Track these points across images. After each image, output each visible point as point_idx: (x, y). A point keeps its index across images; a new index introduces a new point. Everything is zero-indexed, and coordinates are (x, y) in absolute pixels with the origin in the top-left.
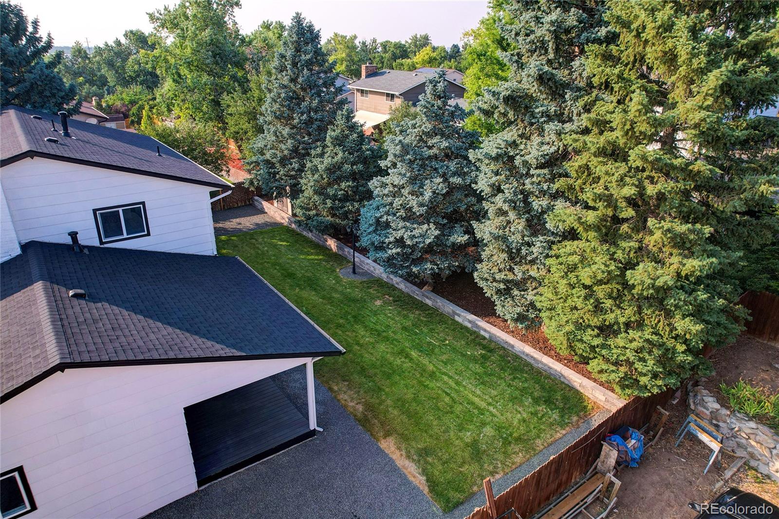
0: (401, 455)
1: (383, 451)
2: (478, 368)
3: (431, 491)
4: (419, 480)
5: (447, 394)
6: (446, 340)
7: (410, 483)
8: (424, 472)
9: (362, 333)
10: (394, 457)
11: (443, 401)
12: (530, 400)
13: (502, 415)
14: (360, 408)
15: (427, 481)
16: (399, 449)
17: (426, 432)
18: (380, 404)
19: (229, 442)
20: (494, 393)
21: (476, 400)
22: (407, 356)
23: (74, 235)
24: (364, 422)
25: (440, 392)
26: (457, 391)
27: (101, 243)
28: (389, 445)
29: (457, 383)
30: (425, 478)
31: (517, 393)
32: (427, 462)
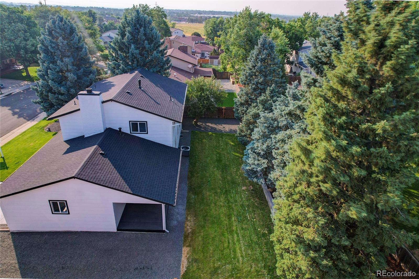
0: (186, 256)
1: (182, 251)
2: (255, 238)
3: (183, 275)
4: (183, 269)
5: (229, 243)
6: (255, 218)
7: (179, 268)
8: (188, 268)
9: (221, 200)
10: (183, 255)
11: (224, 245)
12: (263, 264)
13: (242, 264)
14: (190, 230)
15: (186, 271)
16: (188, 253)
17: (204, 253)
18: (198, 233)
19: (136, 221)
20: (250, 252)
21: (238, 251)
22: (230, 218)
23: (120, 129)
24: (186, 237)
25: (226, 240)
26: (234, 244)
27: (131, 133)
28: (185, 250)
29: (238, 240)
30: (186, 270)
31: (261, 258)
32: (192, 264)
